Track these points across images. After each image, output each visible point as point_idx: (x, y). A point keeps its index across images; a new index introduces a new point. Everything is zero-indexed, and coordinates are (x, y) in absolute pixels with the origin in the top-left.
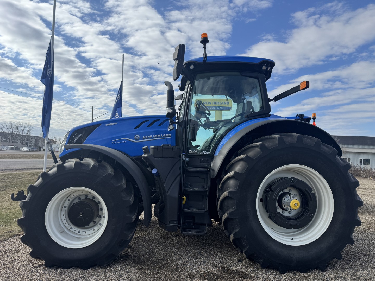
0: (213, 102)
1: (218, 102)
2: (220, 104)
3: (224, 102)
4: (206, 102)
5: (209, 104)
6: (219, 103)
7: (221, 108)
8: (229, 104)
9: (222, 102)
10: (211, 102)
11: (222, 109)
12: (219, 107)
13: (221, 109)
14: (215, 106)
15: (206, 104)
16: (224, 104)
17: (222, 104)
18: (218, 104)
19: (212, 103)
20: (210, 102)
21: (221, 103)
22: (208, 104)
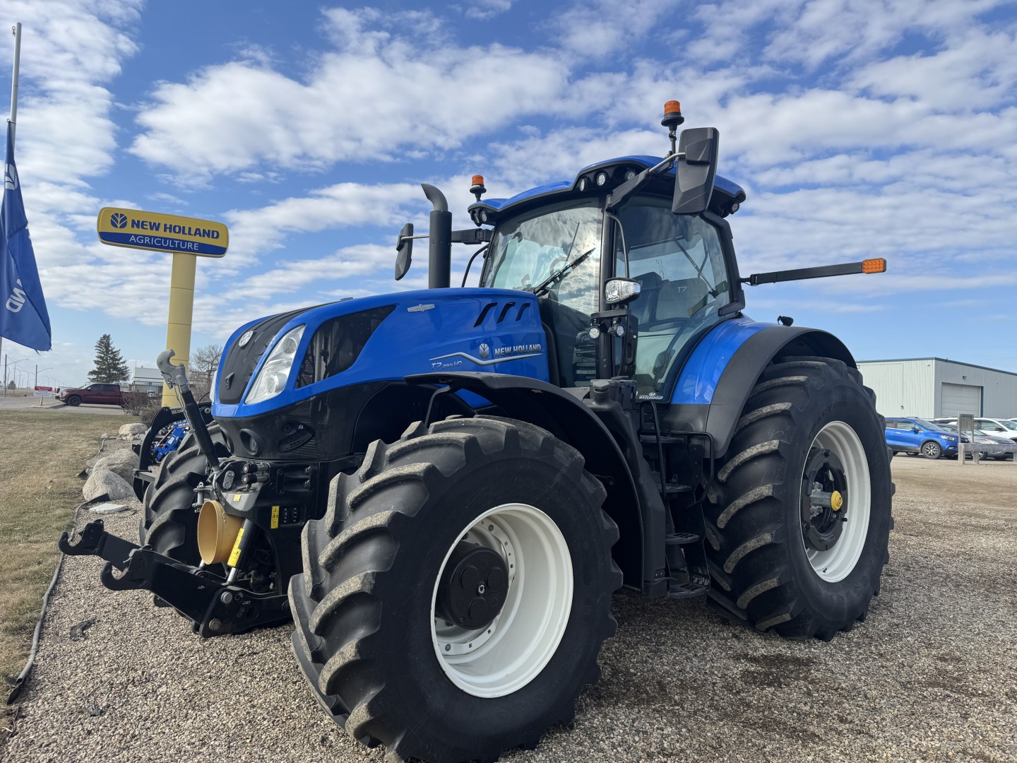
0: (165, 225)
1: (184, 228)
2: (190, 234)
3: (204, 230)
4: (143, 222)
5: (152, 228)
6: (187, 231)
7: (193, 246)
8: (217, 237)
9: (197, 229)
10: (159, 224)
11: (196, 251)
12: (188, 242)
13: (194, 251)
14: (173, 240)
15: (143, 228)
16: (204, 236)
17: (198, 236)
18: (184, 233)
19: (162, 228)
20: (155, 224)
21: (193, 232)
22: (148, 227)
